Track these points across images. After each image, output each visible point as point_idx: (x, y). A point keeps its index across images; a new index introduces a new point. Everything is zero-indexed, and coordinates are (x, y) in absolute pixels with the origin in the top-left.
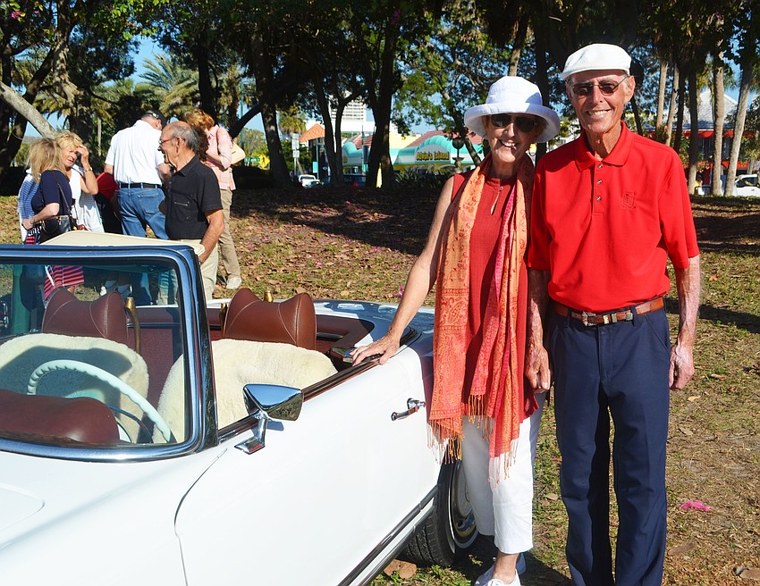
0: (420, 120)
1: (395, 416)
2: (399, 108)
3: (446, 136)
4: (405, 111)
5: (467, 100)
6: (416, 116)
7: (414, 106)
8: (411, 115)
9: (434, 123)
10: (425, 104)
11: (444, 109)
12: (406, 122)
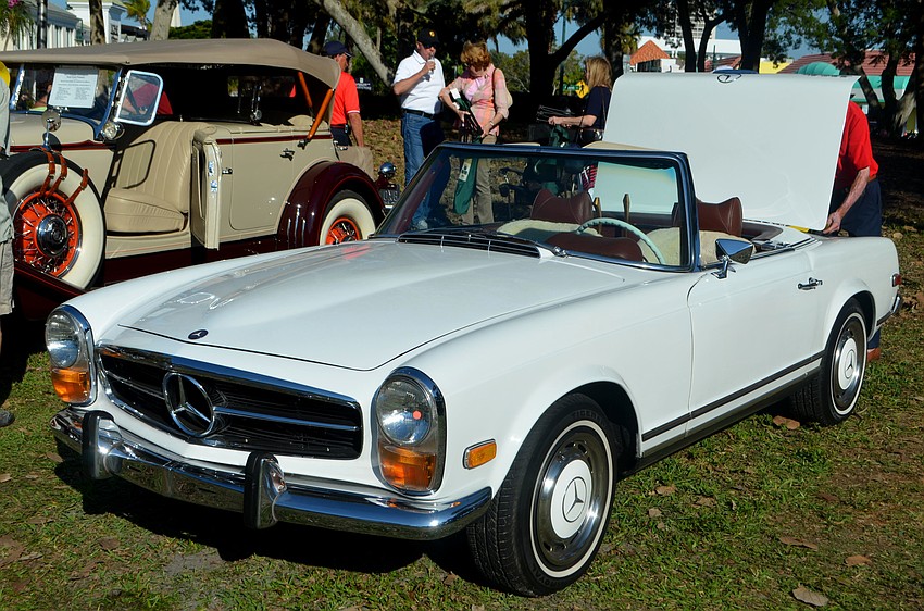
0: (799, 42)
1: (801, 286)
2: (773, 27)
3: (834, 64)
4: (780, 31)
5: (862, 15)
6: (795, 37)
7: (793, 24)
8: (788, 35)
9: (820, 46)
10: (808, 22)
11: (833, 28)
12: (781, 44)
